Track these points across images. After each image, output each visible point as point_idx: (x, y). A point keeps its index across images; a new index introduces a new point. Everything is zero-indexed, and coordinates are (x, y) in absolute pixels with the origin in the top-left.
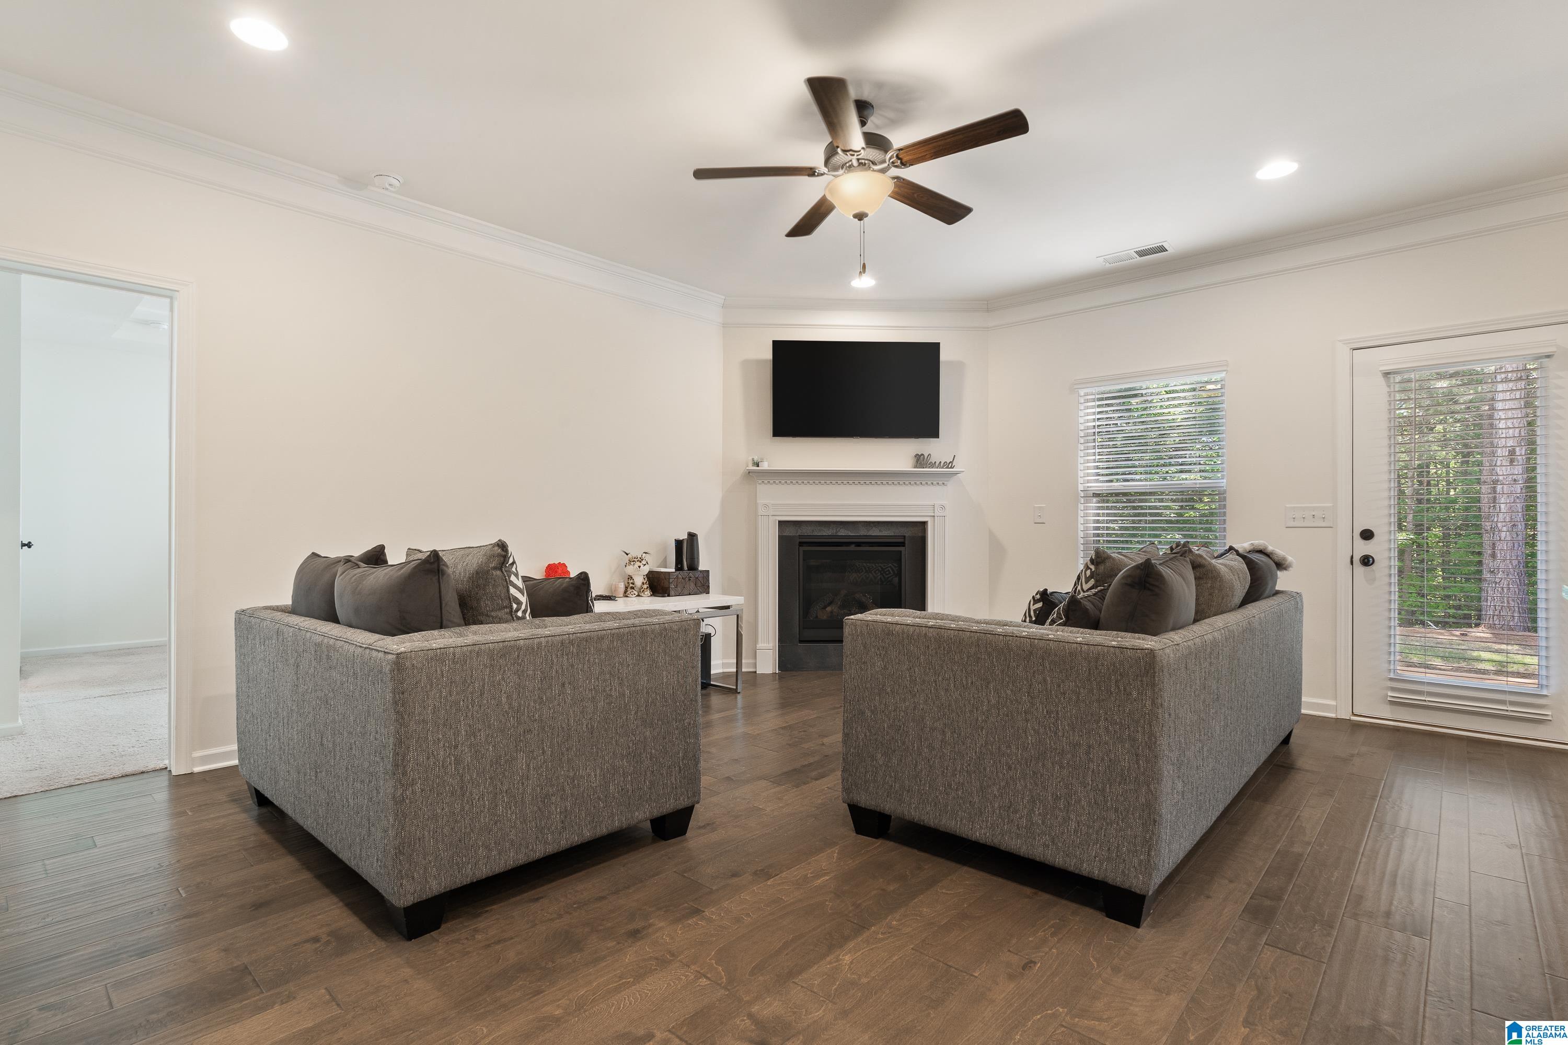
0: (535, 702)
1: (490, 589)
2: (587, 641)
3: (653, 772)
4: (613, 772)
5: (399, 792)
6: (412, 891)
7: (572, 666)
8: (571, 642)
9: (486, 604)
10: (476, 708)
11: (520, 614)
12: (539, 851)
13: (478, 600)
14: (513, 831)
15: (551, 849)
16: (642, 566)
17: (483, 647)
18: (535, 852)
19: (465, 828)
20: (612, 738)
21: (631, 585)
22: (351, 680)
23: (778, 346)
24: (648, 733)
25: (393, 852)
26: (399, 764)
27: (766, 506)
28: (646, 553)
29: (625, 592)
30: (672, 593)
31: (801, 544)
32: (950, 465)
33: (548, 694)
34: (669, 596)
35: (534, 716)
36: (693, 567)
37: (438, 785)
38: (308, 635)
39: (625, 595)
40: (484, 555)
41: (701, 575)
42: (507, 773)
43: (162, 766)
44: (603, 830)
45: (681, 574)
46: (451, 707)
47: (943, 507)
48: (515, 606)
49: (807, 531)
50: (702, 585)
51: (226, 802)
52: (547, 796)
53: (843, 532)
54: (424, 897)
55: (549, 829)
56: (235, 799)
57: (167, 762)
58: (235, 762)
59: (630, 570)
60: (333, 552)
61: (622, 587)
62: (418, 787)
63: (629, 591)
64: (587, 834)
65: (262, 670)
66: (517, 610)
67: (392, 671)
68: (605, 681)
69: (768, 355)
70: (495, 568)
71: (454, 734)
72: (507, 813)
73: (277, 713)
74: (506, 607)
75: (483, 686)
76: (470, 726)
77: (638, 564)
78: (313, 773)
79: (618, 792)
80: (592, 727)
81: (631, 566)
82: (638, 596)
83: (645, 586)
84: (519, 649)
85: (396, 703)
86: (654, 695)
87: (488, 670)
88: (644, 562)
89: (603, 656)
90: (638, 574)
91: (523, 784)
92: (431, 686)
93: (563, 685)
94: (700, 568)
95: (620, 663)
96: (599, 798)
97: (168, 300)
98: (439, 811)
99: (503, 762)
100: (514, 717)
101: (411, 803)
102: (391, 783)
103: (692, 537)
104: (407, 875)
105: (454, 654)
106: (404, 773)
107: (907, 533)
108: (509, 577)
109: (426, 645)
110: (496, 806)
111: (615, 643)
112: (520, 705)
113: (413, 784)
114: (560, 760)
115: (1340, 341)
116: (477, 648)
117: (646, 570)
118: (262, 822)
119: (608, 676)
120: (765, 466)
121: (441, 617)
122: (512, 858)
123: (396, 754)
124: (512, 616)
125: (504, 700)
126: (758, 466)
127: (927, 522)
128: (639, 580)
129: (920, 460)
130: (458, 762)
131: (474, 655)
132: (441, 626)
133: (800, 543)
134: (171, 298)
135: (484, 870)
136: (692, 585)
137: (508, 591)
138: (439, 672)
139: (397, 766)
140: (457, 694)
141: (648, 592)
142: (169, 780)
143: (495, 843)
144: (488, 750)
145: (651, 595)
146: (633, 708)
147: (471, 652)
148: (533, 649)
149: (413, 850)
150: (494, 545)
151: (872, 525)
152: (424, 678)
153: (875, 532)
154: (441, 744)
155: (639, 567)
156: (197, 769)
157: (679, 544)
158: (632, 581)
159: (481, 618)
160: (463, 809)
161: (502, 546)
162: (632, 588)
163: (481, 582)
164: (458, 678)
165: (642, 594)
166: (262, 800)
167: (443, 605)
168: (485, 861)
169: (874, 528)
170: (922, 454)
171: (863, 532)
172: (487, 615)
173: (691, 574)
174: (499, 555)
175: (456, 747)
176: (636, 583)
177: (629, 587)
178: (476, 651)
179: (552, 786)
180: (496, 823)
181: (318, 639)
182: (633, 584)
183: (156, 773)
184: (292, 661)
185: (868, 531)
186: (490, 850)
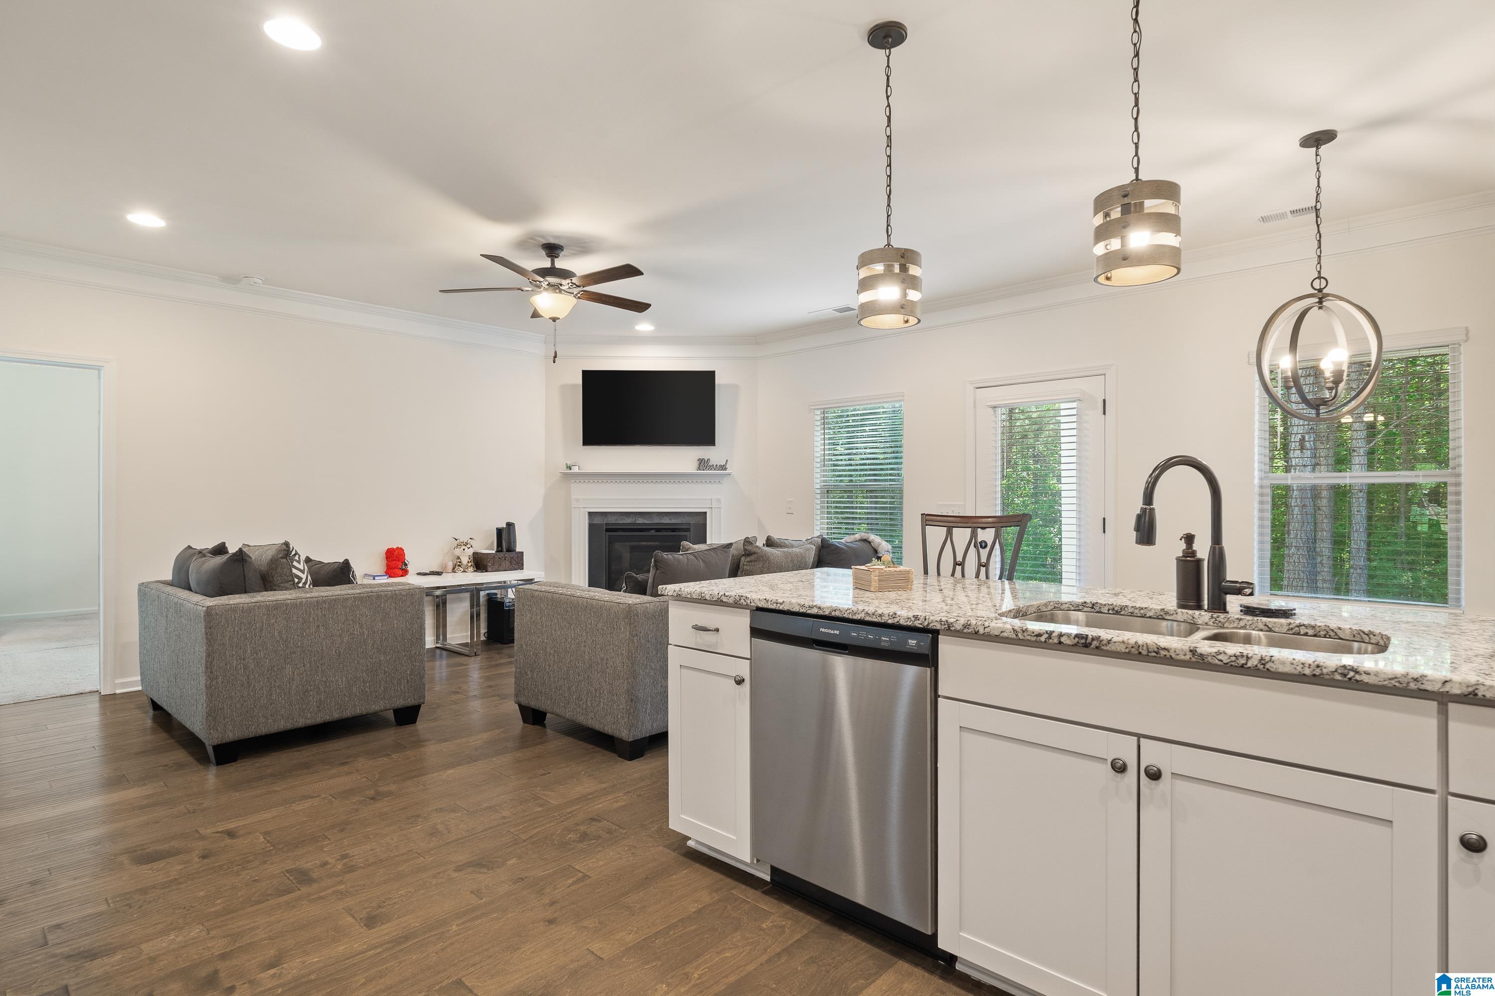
0: (298, 636)
1: (279, 570)
2: (335, 601)
3: (386, 682)
4: (355, 680)
5: (209, 682)
6: (216, 737)
7: (325, 616)
8: (324, 602)
9: (277, 579)
10: (257, 638)
11: (300, 585)
12: (301, 722)
13: (273, 577)
14: (283, 710)
15: (309, 722)
16: (466, 549)
17: (262, 604)
18: (298, 723)
19: (251, 705)
20: (354, 659)
21: (458, 563)
22: (189, 623)
23: (587, 375)
24: (382, 658)
25: (206, 715)
26: (209, 667)
27: (577, 500)
28: (471, 539)
29: (454, 569)
30: (489, 569)
31: (608, 530)
32: (723, 467)
33: (307, 632)
34: (486, 571)
35: (297, 644)
36: (511, 549)
37: (233, 680)
38: (172, 597)
39: (454, 571)
40: (276, 550)
41: (516, 556)
42: (278, 676)
43: (95, 690)
44: (349, 713)
45: (501, 555)
46: (241, 637)
47: (719, 501)
48: (296, 580)
49: (611, 520)
50: (518, 562)
51: (133, 708)
52: (307, 691)
53: (640, 521)
54: (224, 741)
55: (308, 710)
56: (139, 707)
57: (98, 687)
58: (140, 688)
59: (458, 552)
60: (198, 546)
61: (450, 565)
62: (220, 680)
63: (457, 567)
64: (336, 716)
65: (151, 621)
66: (299, 583)
67: (204, 616)
68: (349, 625)
69: (579, 380)
70: (282, 558)
71: (243, 652)
72: (279, 699)
73: (158, 647)
74: (290, 581)
75: (263, 626)
76: (253, 648)
77: (464, 547)
78: (174, 680)
79: (359, 692)
80: (340, 652)
81: (458, 549)
82: (464, 571)
83: (470, 564)
84: (287, 605)
85: (206, 634)
86: (387, 635)
87: (265, 617)
88: (469, 546)
89: (348, 610)
90: (464, 555)
91: (290, 683)
92: (228, 625)
93: (318, 626)
94: (518, 550)
95: (360, 614)
96: (345, 695)
97: (96, 372)
98: (233, 694)
99: (275, 669)
100: (283, 645)
101: (215, 688)
102: (204, 678)
103: (510, 525)
104: (214, 728)
105: (243, 607)
106: (211, 672)
107: (692, 521)
108: (292, 563)
109: (227, 602)
110: (271, 694)
111: (357, 603)
112: (287, 637)
113: (217, 678)
114: (317, 670)
115: (968, 382)
116: (258, 604)
117: (470, 552)
118: (155, 719)
119: (351, 622)
120: (575, 470)
121: (245, 587)
122: (281, 725)
123: (207, 662)
124: (295, 586)
125: (276, 634)
126: (571, 469)
127: (706, 512)
128: (465, 560)
129: (703, 464)
130: (245, 668)
131: (257, 608)
132: (246, 592)
133: (606, 529)
134: (99, 370)
135: (263, 730)
136: (508, 563)
137: (291, 571)
138: (233, 617)
139: (207, 668)
140: (245, 629)
141: (471, 569)
142: (100, 697)
143: (271, 715)
144: (266, 662)
145: (475, 571)
146: (370, 642)
147: (254, 606)
148: (297, 605)
149: (217, 715)
150: (282, 544)
151: (663, 515)
152: (223, 620)
153: (666, 520)
154: (235, 657)
155: (464, 550)
156: (118, 691)
157: (499, 531)
158: (459, 560)
159: (275, 587)
160: (249, 694)
161: (287, 544)
162: (459, 566)
163: (273, 566)
164: (245, 621)
165: (466, 570)
166: (156, 706)
167: (246, 580)
168: (264, 725)
169: (665, 517)
170: (703, 459)
171: (656, 520)
172: (278, 586)
173: (508, 555)
174: (284, 550)
175: (244, 659)
176: (462, 562)
177: (457, 566)
178: (258, 606)
179: (311, 686)
180: (271, 704)
181: (176, 600)
182: (460, 562)
183: (91, 694)
184: (164, 614)
185: (660, 520)
186: (268, 719)
